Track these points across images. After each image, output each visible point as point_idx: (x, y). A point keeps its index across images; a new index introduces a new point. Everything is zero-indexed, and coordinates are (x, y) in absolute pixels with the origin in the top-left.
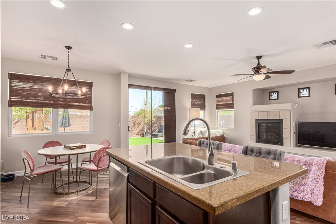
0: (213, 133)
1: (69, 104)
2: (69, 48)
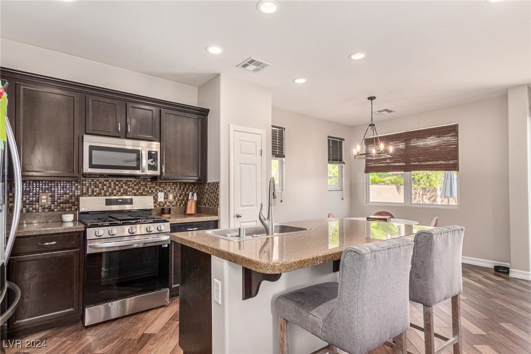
1: (423, 163)
2: (372, 98)
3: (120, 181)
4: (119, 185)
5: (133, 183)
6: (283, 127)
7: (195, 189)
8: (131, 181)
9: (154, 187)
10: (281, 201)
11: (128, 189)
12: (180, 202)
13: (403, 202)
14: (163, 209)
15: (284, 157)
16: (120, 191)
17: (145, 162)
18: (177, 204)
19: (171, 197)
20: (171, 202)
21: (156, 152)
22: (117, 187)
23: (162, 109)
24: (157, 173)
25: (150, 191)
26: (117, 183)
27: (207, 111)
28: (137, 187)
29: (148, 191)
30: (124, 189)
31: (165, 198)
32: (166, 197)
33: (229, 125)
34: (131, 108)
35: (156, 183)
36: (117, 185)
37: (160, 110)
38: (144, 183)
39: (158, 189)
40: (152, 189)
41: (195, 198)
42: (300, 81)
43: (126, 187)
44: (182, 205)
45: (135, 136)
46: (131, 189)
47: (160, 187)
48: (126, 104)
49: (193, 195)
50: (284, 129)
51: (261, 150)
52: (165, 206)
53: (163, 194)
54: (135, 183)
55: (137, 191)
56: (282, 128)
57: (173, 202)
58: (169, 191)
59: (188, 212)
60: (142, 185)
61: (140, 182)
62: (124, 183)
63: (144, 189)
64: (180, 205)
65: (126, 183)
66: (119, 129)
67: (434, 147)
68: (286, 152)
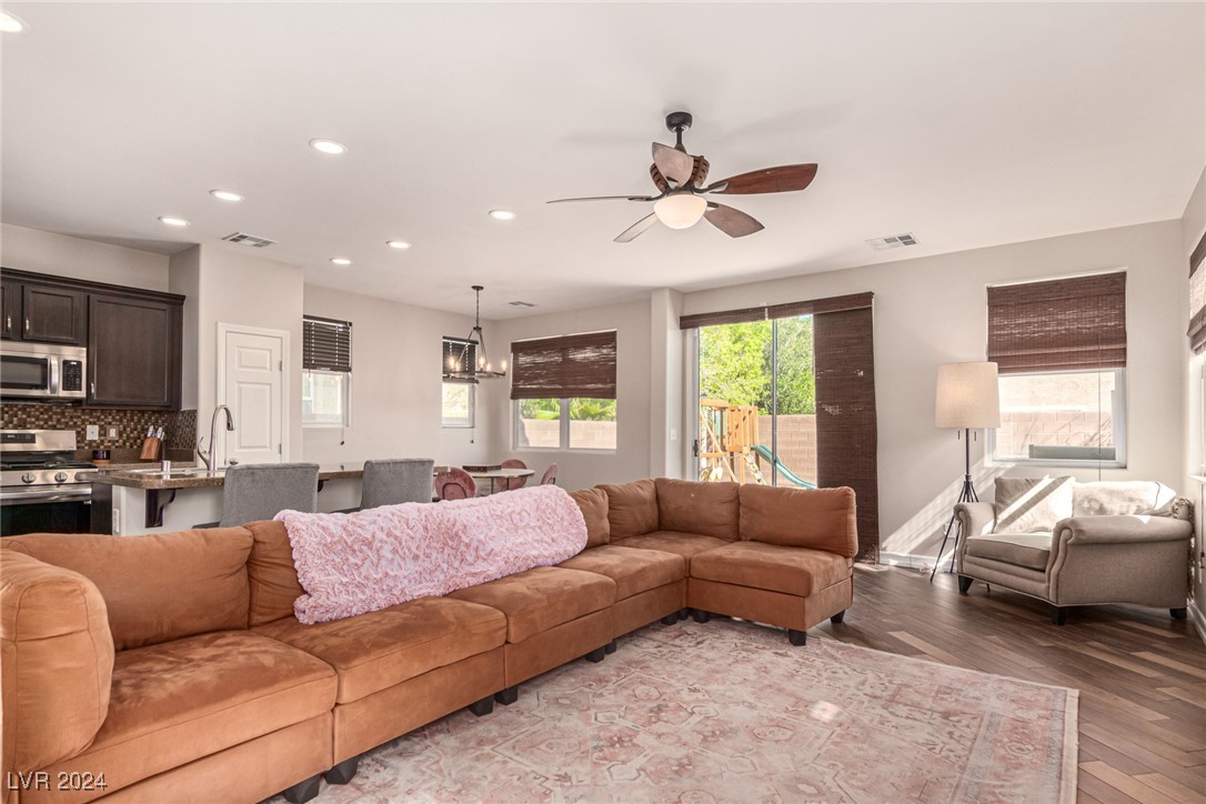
0: (1090, 501)
1: (581, 387)
2: (478, 288)
3: (11, 407)
4: (11, 412)
5: (37, 410)
6: (348, 320)
7: (163, 422)
8: (34, 406)
9: (79, 417)
10: (343, 443)
11: (28, 420)
12: (132, 441)
13: (558, 446)
14: (95, 453)
15: (350, 370)
16: (11, 422)
17: (56, 377)
18: (124, 444)
19: (113, 433)
20: (113, 442)
21: (79, 363)
22: (6, 416)
23: (92, 295)
24: (81, 394)
25: (71, 423)
26: (6, 409)
27: (182, 298)
28: (46, 417)
29: (67, 423)
30: (19, 419)
31: (100, 435)
32: (103, 432)
33: (216, 323)
34: (31, 295)
35: (83, 410)
36: (7, 412)
37: (89, 297)
38: (59, 410)
39: (87, 420)
40: (75, 420)
41: (160, 434)
42: (341, 262)
43: (24, 416)
44: (135, 447)
45: (39, 336)
46: (33, 420)
47: (91, 415)
48: (23, 287)
49: (156, 430)
50: (351, 324)
51: (281, 363)
52: (102, 447)
53: (97, 427)
54: (42, 410)
55: (46, 423)
56: (345, 323)
57: (117, 441)
58: (110, 423)
59: (143, 457)
60: (56, 413)
61: (50, 408)
62: (20, 410)
63: (59, 421)
64: (131, 447)
65: (23, 409)
66: (9, 325)
67: (593, 363)
68: (354, 361)
